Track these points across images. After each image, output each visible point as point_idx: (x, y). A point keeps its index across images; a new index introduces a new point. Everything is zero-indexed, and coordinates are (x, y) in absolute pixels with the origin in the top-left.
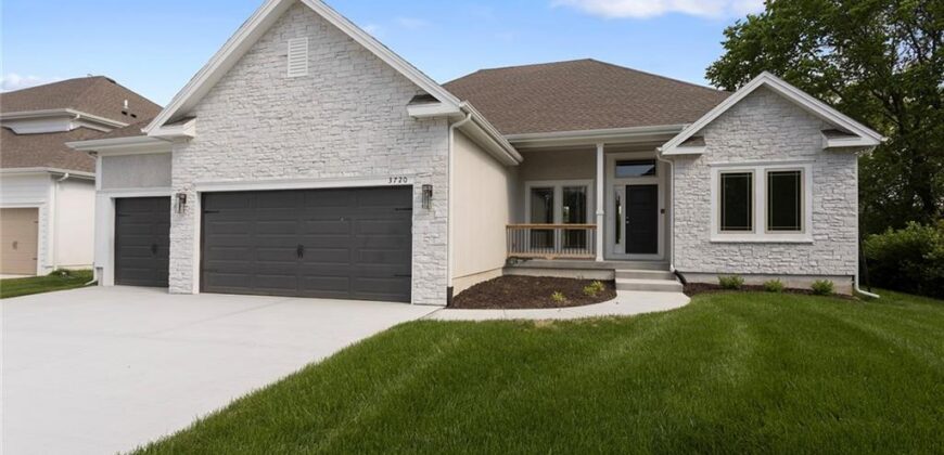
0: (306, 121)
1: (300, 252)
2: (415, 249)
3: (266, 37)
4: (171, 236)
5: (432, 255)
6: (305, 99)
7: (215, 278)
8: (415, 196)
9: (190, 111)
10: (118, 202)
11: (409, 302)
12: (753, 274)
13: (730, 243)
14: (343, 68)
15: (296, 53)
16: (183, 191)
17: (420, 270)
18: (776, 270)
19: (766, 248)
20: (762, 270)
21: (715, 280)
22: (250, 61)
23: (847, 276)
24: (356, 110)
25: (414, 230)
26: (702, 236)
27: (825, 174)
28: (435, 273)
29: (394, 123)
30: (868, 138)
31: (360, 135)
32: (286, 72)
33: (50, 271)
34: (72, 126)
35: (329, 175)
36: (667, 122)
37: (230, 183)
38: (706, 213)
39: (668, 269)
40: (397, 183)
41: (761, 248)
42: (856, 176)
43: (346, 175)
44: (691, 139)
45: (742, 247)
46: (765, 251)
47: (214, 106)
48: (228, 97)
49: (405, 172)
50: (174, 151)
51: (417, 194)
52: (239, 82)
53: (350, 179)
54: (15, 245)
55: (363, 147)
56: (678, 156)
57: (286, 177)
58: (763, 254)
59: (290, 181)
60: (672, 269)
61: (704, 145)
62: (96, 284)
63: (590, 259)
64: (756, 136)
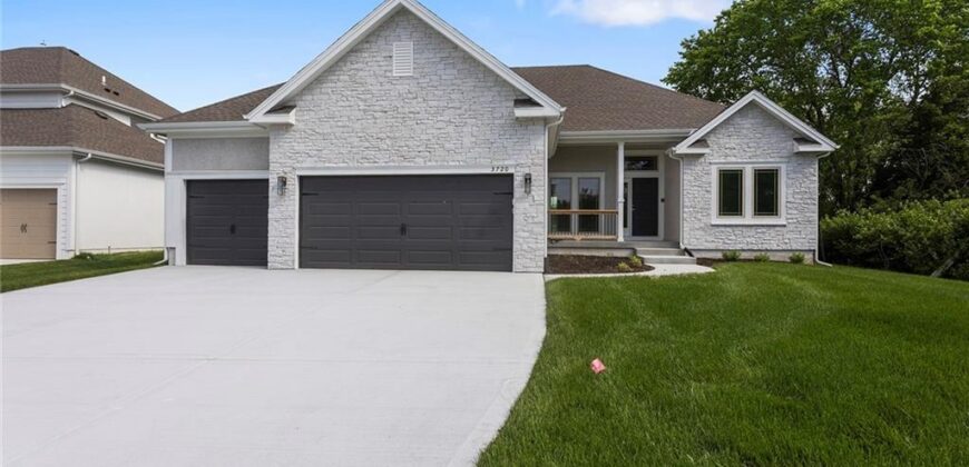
0: (412, 115)
1: (403, 230)
2: (516, 226)
3: (372, 39)
4: (270, 216)
5: (531, 232)
6: (410, 96)
7: (314, 254)
8: (516, 183)
9: (290, 101)
10: (189, 183)
11: (511, 271)
12: (744, 250)
13: (725, 226)
14: (448, 72)
15: (402, 55)
16: (282, 175)
17: (520, 244)
18: (760, 247)
19: (753, 229)
20: (750, 247)
21: (719, 255)
22: (353, 58)
23: (810, 250)
24: (460, 108)
25: (515, 211)
26: (705, 220)
27: (795, 172)
28: (534, 246)
29: (496, 122)
30: (826, 146)
31: (465, 129)
32: (391, 71)
33: (71, 255)
34: (64, 103)
35: (434, 164)
36: (677, 126)
37: (334, 168)
38: (708, 202)
39: (679, 247)
40: (499, 171)
41: (749, 229)
42: (817, 174)
43: (451, 163)
44: (698, 141)
45: (735, 229)
46: (752, 232)
47: (315, 97)
48: (330, 90)
49: (506, 163)
50: (272, 138)
51: (518, 181)
52: (341, 77)
53: (455, 167)
54: (24, 228)
55: (467, 141)
56: (687, 155)
57: (392, 164)
58: (751, 234)
59: (395, 167)
60: (683, 247)
61: (708, 147)
62: (167, 263)
63: (612, 240)
64: (746, 141)
